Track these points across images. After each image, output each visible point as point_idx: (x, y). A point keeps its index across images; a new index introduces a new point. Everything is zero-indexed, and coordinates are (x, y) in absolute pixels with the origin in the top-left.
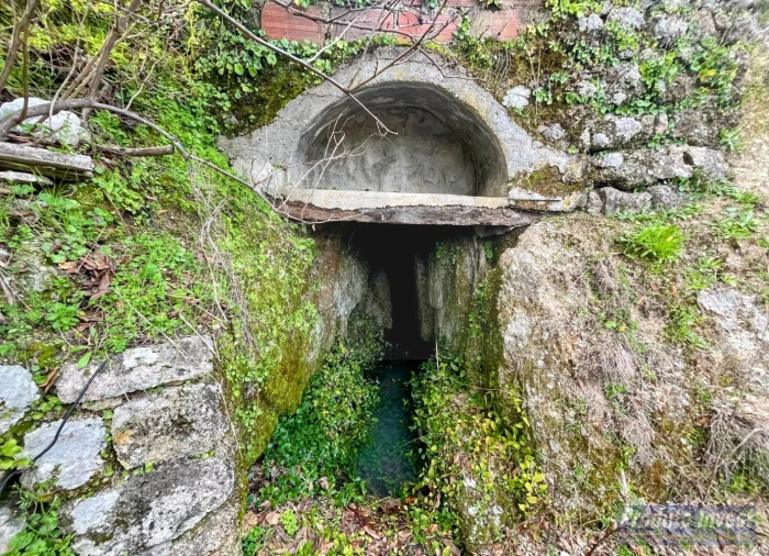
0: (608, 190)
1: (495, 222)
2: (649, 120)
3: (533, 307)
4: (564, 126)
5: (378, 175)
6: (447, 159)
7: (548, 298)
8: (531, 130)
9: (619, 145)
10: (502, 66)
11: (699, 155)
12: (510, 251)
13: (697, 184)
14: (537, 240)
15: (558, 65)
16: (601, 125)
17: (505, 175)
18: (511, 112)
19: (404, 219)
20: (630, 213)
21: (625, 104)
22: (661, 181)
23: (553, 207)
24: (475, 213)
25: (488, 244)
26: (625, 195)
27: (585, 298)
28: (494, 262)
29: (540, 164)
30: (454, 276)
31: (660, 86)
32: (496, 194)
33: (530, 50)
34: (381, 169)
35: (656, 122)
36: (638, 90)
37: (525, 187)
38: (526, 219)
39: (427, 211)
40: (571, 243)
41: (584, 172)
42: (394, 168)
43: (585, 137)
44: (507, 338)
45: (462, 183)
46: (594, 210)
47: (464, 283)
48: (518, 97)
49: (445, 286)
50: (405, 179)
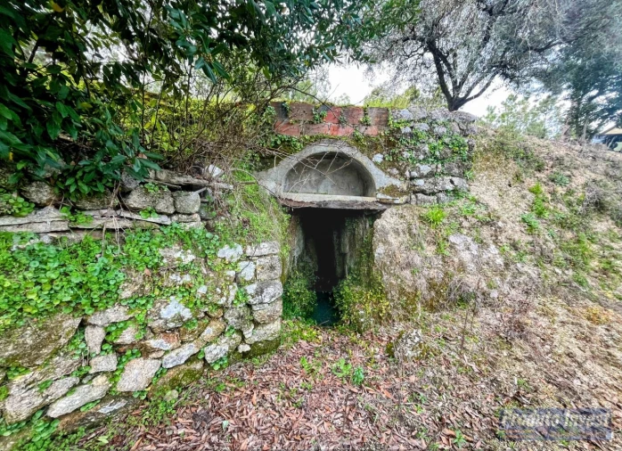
0: (419, 195)
1: (372, 208)
2: (434, 166)
3: (386, 242)
4: (398, 169)
5: (317, 185)
6: (350, 178)
7: (392, 238)
8: (384, 170)
9: (421, 177)
10: (372, 147)
11: (456, 180)
12: (378, 220)
13: (456, 192)
14: (389, 216)
15: (394, 146)
16: (414, 168)
17: (375, 188)
18: (376, 164)
19: (332, 206)
20: (427, 205)
21: (424, 159)
22: (440, 191)
23: (396, 202)
24: (363, 204)
25: (370, 218)
26: (425, 197)
27: (405, 238)
28: (371, 226)
29: (389, 184)
30: (354, 234)
31: (437, 153)
32: (372, 196)
33: (382, 140)
34: (318, 182)
35: (437, 167)
36: (429, 155)
37: (383, 193)
38: (385, 207)
39: (341, 203)
40: (402, 217)
41: (408, 187)
42: (325, 182)
43: (407, 173)
44: (376, 255)
45: (357, 189)
46: (413, 203)
47: (359, 237)
48: (378, 158)
49: (350, 240)
50: (330, 187)
